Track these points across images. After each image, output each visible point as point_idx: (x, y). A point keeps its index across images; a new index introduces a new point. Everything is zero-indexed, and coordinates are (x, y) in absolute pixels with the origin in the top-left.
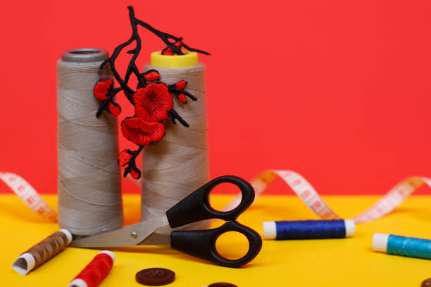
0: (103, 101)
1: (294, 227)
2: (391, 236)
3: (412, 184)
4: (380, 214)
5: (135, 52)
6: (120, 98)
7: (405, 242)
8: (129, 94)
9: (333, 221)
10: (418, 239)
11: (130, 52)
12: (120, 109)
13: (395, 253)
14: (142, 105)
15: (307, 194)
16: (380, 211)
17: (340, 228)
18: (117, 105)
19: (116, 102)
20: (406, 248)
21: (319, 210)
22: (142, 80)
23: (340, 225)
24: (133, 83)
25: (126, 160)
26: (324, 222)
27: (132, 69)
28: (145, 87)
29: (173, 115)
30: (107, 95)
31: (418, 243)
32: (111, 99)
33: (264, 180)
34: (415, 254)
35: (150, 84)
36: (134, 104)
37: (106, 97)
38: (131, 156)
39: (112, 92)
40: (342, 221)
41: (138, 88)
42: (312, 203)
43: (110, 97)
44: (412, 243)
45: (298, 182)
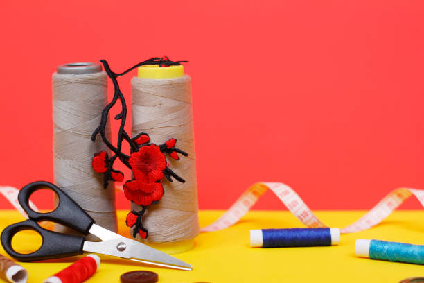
0: (105, 173)
1: (281, 234)
2: (373, 241)
3: (399, 195)
4: (368, 226)
5: (123, 116)
6: (118, 165)
7: (386, 247)
8: (125, 159)
9: (319, 229)
10: (399, 244)
11: (117, 118)
12: (123, 174)
13: (377, 257)
14: (138, 169)
15: (295, 204)
16: (368, 222)
17: (325, 236)
18: (118, 172)
19: (116, 169)
20: (387, 251)
21: (305, 219)
22: (134, 144)
23: (325, 233)
24: (126, 149)
25: (133, 221)
26: (310, 229)
27: (123, 136)
28: (137, 151)
29: (168, 174)
30: (106, 167)
31: (399, 247)
32: (111, 168)
33: (255, 193)
34: (397, 259)
35: (141, 148)
36: (131, 168)
37: (106, 169)
38: (137, 217)
39: (109, 162)
40: (328, 229)
41: (131, 153)
42: (299, 213)
43: (109, 168)
44: (393, 248)
45: (286, 193)
